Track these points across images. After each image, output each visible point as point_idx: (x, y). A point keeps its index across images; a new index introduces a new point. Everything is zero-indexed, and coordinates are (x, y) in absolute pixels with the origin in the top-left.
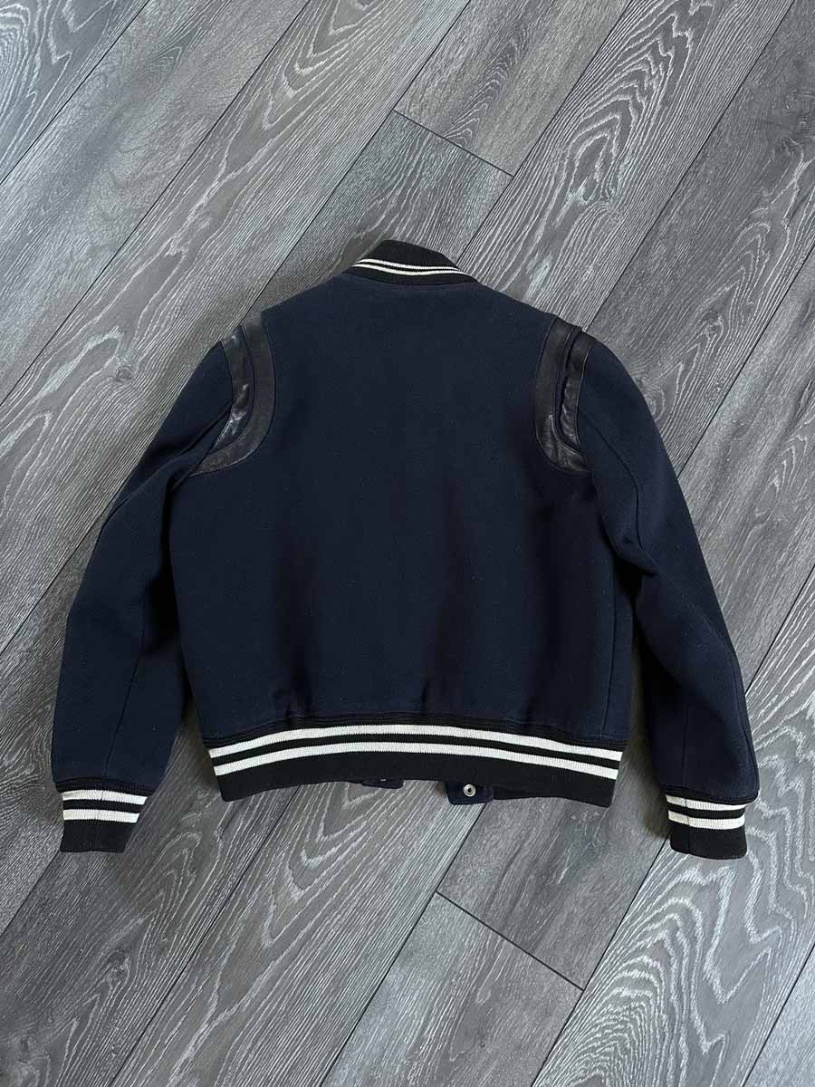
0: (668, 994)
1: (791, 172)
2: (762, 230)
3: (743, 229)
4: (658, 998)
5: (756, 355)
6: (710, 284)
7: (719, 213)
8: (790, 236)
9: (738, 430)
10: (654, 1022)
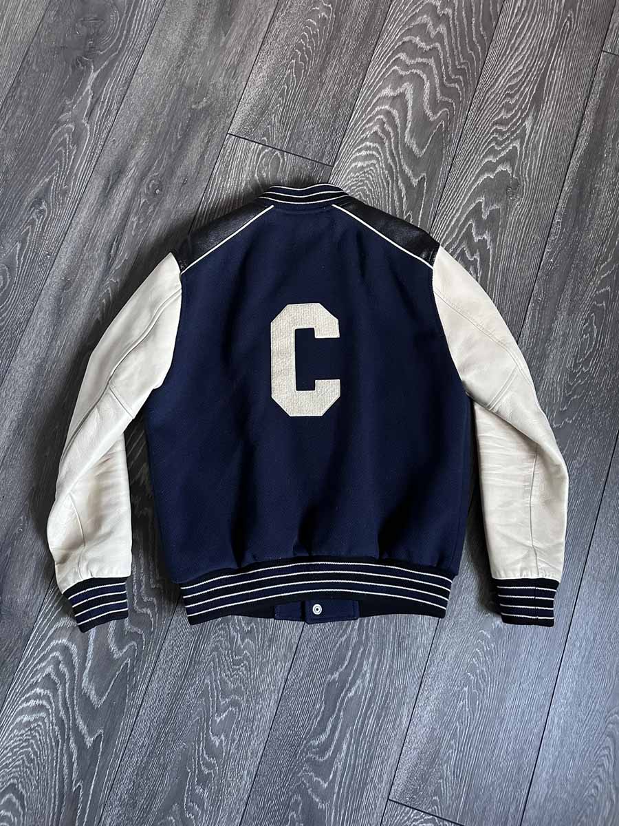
0: (57, 711)
1: (85, 82)
2: (69, 130)
3: (54, 131)
4: (51, 716)
5: (74, 225)
6: (34, 179)
7: (35, 124)
8: (90, 131)
9: (66, 284)
10: (49, 735)
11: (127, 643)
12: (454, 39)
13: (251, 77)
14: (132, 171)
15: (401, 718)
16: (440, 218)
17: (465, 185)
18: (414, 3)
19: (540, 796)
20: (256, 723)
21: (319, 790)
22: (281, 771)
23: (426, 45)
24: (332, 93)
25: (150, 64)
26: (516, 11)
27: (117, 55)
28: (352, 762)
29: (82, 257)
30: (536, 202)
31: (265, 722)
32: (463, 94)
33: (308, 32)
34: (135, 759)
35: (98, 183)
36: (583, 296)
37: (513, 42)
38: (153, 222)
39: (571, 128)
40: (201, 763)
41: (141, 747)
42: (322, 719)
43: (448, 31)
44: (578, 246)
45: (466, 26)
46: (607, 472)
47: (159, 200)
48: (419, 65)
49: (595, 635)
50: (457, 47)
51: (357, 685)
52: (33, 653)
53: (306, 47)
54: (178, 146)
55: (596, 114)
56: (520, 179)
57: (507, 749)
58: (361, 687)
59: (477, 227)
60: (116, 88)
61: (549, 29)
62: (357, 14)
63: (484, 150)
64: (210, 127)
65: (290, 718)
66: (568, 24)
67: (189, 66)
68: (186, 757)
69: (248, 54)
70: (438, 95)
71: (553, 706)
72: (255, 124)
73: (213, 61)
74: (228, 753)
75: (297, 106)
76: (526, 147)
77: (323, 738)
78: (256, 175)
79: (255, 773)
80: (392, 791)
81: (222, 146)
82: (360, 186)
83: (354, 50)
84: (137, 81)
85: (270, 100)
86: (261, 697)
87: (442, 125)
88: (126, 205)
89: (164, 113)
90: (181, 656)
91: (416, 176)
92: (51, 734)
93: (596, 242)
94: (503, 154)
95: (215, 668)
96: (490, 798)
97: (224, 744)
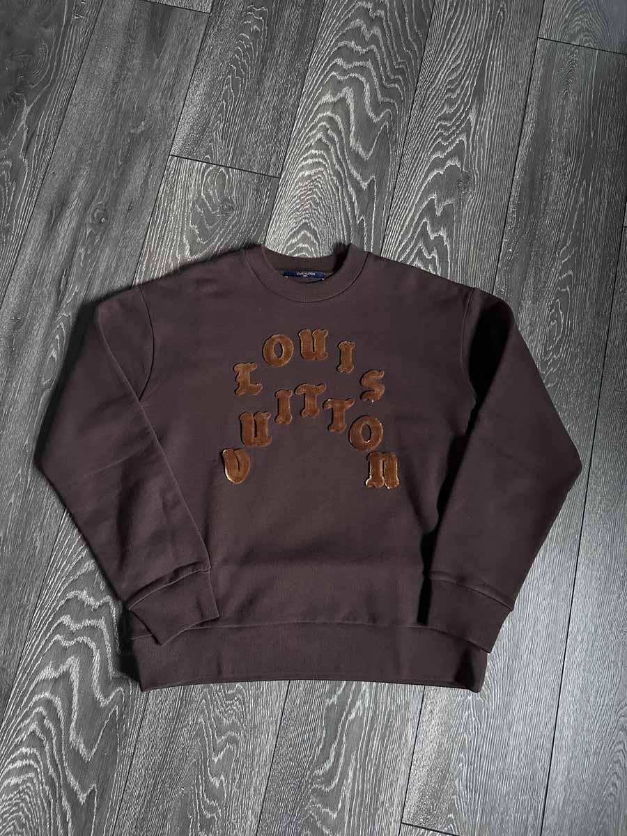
11: (113, 690)
12: (389, 40)
13: (188, 97)
14: (75, 203)
15: (406, 736)
16: (394, 220)
17: (415, 184)
18: (346, 7)
19: (558, 802)
20: (256, 757)
21: (329, 823)
22: (287, 806)
23: (362, 48)
24: (271, 105)
25: (83, 93)
26: (448, 7)
27: (49, 87)
28: (360, 789)
29: (30, 294)
30: (489, 193)
31: (266, 757)
32: (403, 94)
33: (242, 46)
34: (132, 811)
35: (41, 218)
36: (545, 283)
37: (448, 37)
38: (101, 251)
39: (515, 117)
40: (203, 807)
41: (138, 798)
42: (324, 746)
43: (382, 33)
44: (535, 233)
45: (400, 26)
46: (589, 458)
47: (106, 228)
48: (355, 69)
49: (596, 627)
50: (393, 48)
51: (357, 707)
52: (15, 712)
53: (240, 60)
54: (119, 173)
55: (539, 101)
56: (469, 172)
57: (519, 755)
58: (361, 708)
59: (432, 225)
60: (51, 122)
61: (483, 22)
62: (290, 24)
63: (430, 147)
64: (151, 149)
65: (291, 748)
66: (502, 14)
67: (124, 91)
68: (186, 802)
69: (183, 74)
70: (379, 96)
71: (561, 705)
72: (197, 143)
73: (148, 84)
74: (229, 794)
75: (238, 121)
76: (473, 140)
77: (327, 766)
78: (202, 194)
79: (260, 811)
80: (405, 813)
81: (165, 168)
82: (309, 195)
83: (289, 60)
84: (73, 111)
85: (209, 118)
86: (258, 730)
87: (386, 126)
88: (71, 238)
89: (103, 140)
90: (171, 698)
91: (365, 179)
92: (42, 794)
93: (553, 228)
94: (450, 149)
95: (208, 706)
96: (507, 809)
97: (224, 785)
